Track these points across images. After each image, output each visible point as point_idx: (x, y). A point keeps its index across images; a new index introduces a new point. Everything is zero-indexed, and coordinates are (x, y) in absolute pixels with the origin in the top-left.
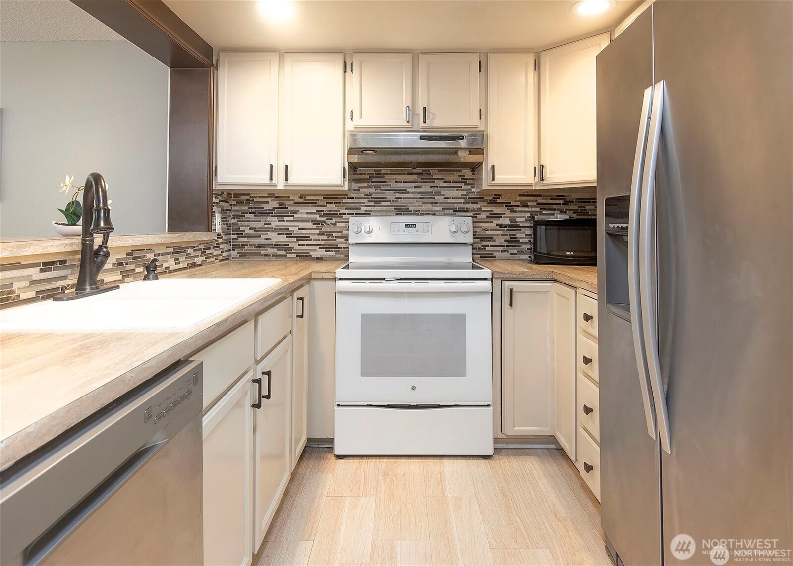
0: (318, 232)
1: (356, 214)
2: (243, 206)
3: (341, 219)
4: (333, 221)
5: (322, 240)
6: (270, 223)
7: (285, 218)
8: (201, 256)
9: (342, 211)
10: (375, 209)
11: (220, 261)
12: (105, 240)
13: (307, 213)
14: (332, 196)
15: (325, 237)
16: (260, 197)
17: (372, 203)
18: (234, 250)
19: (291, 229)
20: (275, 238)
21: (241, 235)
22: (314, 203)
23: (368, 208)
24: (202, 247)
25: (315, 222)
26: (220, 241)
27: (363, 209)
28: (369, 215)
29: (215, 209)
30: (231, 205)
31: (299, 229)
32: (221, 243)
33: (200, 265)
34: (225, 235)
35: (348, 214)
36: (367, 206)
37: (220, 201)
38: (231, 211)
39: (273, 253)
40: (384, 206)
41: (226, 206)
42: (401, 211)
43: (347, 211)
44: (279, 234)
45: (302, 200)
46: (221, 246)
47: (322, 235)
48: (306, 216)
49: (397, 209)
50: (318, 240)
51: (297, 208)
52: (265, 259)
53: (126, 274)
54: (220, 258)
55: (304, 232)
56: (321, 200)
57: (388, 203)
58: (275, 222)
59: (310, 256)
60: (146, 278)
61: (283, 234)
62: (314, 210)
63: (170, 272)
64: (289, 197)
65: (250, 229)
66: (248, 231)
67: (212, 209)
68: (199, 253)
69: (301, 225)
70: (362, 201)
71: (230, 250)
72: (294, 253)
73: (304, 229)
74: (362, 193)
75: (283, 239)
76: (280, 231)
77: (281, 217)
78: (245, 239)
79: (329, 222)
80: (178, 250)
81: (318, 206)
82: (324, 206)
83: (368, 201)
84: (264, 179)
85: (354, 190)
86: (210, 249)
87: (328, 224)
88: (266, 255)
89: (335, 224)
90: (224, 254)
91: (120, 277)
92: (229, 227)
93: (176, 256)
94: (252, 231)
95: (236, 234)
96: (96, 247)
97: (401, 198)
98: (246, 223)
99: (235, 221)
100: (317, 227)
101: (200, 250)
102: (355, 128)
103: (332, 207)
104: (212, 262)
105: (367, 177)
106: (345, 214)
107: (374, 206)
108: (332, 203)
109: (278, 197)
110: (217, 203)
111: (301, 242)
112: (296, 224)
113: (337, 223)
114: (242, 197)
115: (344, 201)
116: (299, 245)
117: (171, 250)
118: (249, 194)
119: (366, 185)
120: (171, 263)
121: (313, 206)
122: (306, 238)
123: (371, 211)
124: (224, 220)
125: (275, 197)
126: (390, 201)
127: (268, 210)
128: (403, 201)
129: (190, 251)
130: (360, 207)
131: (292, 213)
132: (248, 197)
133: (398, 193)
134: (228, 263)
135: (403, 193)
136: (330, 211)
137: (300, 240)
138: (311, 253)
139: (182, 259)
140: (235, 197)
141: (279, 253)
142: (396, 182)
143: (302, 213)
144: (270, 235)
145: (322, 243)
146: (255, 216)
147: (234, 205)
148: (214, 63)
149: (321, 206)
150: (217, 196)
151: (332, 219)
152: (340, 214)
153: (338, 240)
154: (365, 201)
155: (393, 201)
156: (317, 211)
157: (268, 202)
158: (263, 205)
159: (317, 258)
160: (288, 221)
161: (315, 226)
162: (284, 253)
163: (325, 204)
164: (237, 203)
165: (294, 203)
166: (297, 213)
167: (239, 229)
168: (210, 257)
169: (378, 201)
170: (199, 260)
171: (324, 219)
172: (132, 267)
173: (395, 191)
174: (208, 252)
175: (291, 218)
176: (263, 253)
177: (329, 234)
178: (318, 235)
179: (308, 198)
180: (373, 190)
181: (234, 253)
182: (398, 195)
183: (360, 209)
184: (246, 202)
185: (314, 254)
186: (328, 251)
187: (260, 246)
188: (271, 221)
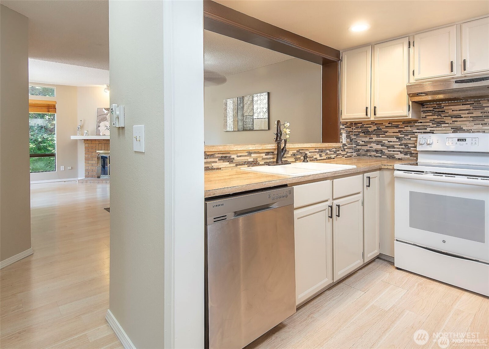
0: (399, 143)
1: (424, 132)
2: (359, 129)
3: (414, 136)
4: (409, 137)
5: (402, 148)
6: (372, 138)
7: (381, 136)
8: (334, 154)
9: (414, 131)
10: (437, 129)
11: (346, 157)
12: (285, 145)
13: (393, 132)
14: (408, 122)
15: (403, 147)
16: (367, 124)
17: (435, 125)
18: (354, 152)
19: (383, 142)
20: (375, 146)
21: (358, 145)
22: (397, 127)
23: (432, 129)
24: (334, 150)
25: (398, 138)
26: (345, 147)
27: (428, 130)
28: (433, 133)
29: (342, 131)
30: (353, 129)
31: (388, 142)
32: (346, 149)
33: (333, 158)
34: (349, 144)
35: (418, 132)
36: (431, 127)
37: (345, 127)
38: (353, 132)
39: (374, 154)
40: (444, 127)
41: (349, 129)
42: (456, 130)
43: (418, 131)
44: (377, 145)
45: (390, 125)
46: (346, 150)
47: (402, 145)
48: (392, 134)
49: (453, 128)
50: (400, 148)
51: (387, 130)
52: (370, 158)
53: (297, 160)
54: (346, 156)
55: (391, 143)
56: (401, 125)
57: (447, 125)
58: (375, 138)
59: (395, 157)
60: (304, 161)
61: (379, 145)
62: (397, 130)
63: (317, 160)
64: (383, 124)
65: (362, 141)
66: (361, 143)
67: (340, 131)
68: (333, 153)
69: (390, 139)
70: (428, 124)
71: (353, 152)
72: (385, 155)
73: (391, 142)
74: (428, 119)
75: (379, 147)
76: (378, 143)
77: (378, 135)
78: (360, 147)
79: (406, 137)
80: (321, 151)
81: (399, 128)
82: (403, 128)
83: (432, 124)
84: (363, 115)
85: (422, 118)
86: (339, 151)
87: (406, 139)
88: (370, 156)
89: (410, 139)
90: (348, 154)
91: (294, 160)
92: (351, 140)
93: (320, 153)
94: (363, 143)
95: (356, 144)
96: (282, 148)
97: (457, 121)
98: (360, 138)
99: (355, 137)
100: (399, 140)
101: (334, 151)
102: (416, 80)
103: (409, 129)
104: (341, 158)
105: (432, 109)
106: (416, 132)
107: (436, 127)
108: (408, 126)
109: (377, 124)
110: (343, 128)
111: (389, 149)
112: (387, 139)
113: (411, 138)
114: (358, 125)
115: (416, 124)
116: (388, 151)
117: (318, 150)
118: (361, 123)
119: (431, 114)
120: (317, 156)
121: (397, 128)
122: (393, 147)
123: (434, 130)
124: (348, 137)
125: (375, 124)
126: (448, 123)
127: (371, 131)
128: (458, 123)
129: (328, 151)
130: (427, 128)
131: (384, 133)
132: (361, 125)
133: (455, 118)
134: (351, 159)
135: (458, 118)
136: (407, 131)
137: (389, 148)
138: (395, 156)
139: (323, 154)
140: (355, 125)
141: (377, 155)
142: (453, 111)
143: (390, 132)
144: (372, 145)
145: (402, 150)
146: (364, 134)
147: (355, 129)
148: (341, 59)
149: (401, 128)
150: (343, 125)
151: (408, 136)
152: (413, 132)
153: (412, 149)
154: (430, 124)
155: (450, 123)
156: (399, 131)
157: (371, 127)
158: (368, 129)
159: (399, 159)
160: (382, 137)
161: (398, 140)
162: (380, 155)
163: (404, 127)
164: (356, 128)
165: (386, 127)
166: (387, 133)
167: (357, 141)
168: (340, 155)
169: (439, 124)
170: (333, 156)
171: (403, 136)
172: (299, 156)
173: (452, 117)
174: (338, 152)
175: (384, 136)
176: (368, 154)
177: (406, 145)
178: (400, 145)
179: (393, 123)
180: (436, 117)
181: (354, 154)
182: (454, 119)
183: (426, 129)
184: (360, 127)
185: (397, 156)
186: (406, 155)
187: (368, 151)
188: (373, 137)
